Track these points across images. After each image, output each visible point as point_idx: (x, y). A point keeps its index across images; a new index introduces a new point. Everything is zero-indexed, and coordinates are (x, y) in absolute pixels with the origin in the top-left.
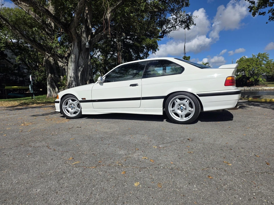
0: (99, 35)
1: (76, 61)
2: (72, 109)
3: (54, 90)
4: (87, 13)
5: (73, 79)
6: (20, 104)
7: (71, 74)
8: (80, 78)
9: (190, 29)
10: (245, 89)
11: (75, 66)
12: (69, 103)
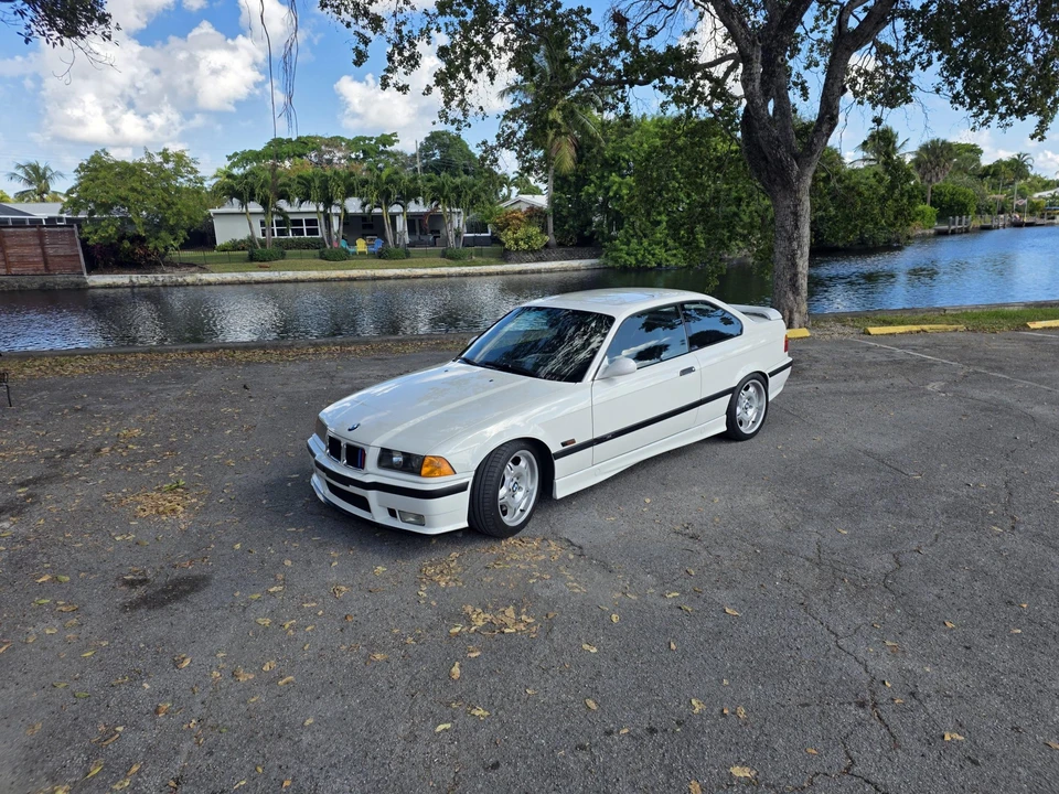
10: (134, 280)
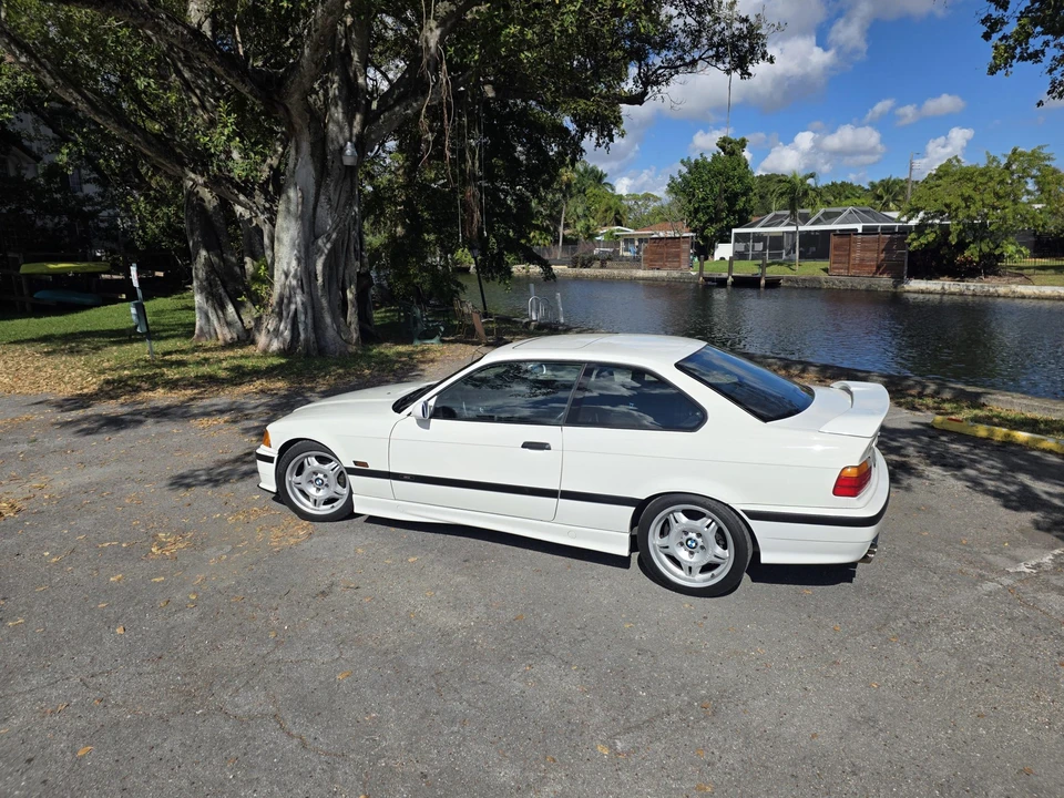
0: (395, 113)
1: (306, 217)
2: (318, 489)
3: (220, 313)
4: (348, 24)
5: (294, 282)
6: (107, 388)
7: (289, 264)
8: (320, 279)
9: (750, 75)
11: (304, 232)
12: (308, 469)
